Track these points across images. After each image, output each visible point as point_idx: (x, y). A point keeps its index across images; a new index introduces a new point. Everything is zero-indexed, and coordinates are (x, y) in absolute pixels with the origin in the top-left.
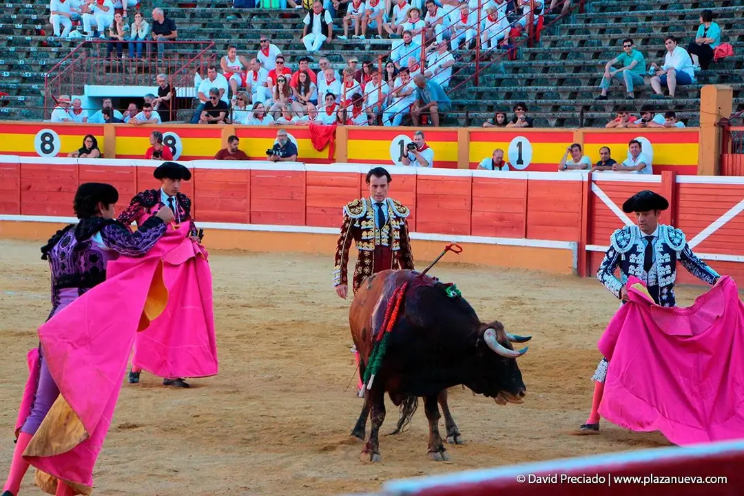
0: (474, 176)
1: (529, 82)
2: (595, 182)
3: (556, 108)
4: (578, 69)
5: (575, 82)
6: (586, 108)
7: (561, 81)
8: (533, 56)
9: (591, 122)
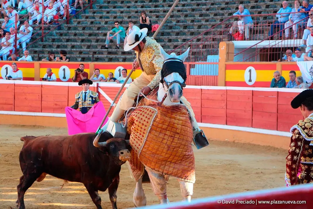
0: (42, 84)
1: (68, 40)
2: (100, 87)
3: (81, 53)
4: (90, 35)
5: (89, 41)
6: (95, 53)
7: (83, 41)
8: (69, 28)
9: (97, 59)
